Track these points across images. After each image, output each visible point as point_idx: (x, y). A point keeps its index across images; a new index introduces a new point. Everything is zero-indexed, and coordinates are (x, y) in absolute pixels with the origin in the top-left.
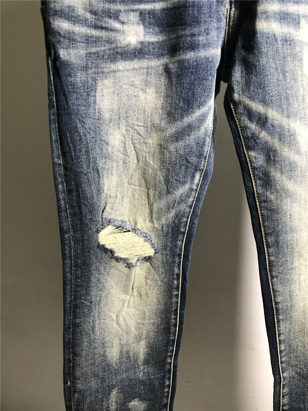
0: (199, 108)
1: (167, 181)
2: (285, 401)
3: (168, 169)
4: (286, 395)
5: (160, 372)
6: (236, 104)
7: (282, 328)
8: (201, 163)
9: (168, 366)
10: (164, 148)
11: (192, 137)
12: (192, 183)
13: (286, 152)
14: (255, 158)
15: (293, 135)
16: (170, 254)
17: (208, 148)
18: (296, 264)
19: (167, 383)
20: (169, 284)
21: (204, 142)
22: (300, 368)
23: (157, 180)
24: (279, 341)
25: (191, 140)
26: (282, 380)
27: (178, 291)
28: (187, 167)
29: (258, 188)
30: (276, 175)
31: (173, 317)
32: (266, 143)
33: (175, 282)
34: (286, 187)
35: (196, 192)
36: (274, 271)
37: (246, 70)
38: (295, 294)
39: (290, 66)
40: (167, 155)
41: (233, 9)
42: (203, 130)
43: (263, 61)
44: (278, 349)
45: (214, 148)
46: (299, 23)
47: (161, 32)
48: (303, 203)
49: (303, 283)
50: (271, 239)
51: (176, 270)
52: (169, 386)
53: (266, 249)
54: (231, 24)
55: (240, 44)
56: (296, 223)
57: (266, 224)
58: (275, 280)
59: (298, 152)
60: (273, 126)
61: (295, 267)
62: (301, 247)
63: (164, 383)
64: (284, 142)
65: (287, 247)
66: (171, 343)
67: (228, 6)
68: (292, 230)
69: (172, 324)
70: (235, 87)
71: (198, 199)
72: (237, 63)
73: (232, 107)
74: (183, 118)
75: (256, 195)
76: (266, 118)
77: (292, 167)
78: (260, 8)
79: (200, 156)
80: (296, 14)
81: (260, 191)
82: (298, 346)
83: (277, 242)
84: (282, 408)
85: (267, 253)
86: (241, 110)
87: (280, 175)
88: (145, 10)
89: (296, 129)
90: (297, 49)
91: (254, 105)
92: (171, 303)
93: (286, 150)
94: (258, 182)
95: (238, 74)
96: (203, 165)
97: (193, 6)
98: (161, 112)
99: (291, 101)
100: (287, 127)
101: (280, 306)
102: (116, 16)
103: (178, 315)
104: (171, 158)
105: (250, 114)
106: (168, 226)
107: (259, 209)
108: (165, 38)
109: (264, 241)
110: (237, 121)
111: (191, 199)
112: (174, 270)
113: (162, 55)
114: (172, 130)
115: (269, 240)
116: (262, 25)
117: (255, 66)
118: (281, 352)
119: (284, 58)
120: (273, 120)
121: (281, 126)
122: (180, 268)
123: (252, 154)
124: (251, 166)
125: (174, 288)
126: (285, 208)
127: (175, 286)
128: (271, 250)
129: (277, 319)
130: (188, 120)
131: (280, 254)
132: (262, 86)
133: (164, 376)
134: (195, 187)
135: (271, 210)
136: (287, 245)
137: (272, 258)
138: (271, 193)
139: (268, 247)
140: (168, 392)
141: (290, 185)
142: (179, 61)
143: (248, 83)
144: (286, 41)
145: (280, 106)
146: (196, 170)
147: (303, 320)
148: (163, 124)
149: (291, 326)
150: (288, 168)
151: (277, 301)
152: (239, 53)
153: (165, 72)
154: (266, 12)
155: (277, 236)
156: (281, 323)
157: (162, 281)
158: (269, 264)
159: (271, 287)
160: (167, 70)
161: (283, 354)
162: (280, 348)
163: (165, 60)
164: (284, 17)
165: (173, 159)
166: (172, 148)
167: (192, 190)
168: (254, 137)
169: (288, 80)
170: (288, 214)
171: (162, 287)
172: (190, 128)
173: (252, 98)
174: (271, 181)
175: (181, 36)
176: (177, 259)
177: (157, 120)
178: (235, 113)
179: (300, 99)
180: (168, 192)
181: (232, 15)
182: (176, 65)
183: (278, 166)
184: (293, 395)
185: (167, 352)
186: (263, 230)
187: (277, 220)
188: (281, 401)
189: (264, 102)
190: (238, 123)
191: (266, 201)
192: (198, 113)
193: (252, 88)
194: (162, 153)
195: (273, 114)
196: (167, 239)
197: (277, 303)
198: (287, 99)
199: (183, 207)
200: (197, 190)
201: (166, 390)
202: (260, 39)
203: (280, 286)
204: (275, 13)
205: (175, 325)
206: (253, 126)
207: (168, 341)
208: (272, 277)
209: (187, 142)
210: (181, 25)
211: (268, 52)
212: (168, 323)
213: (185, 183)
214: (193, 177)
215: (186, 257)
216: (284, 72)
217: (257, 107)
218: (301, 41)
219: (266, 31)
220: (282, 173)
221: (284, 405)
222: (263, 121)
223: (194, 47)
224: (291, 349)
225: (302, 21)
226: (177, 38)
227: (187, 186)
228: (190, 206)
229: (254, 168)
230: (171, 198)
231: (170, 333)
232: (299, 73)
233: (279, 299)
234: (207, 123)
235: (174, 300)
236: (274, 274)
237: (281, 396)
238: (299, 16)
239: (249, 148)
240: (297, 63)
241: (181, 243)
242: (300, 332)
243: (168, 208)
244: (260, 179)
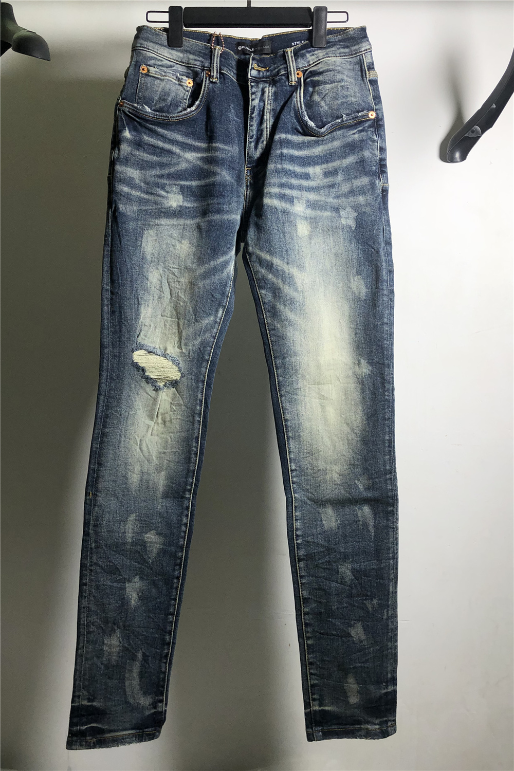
0: (223, 256)
1: (195, 312)
2: (298, 525)
3: (197, 301)
4: (299, 520)
5: (178, 509)
6: (250, 254)
7: (291, 446)
8: (224, 300)
9: (186, 502)
10: (194, 285)
11: (217, 277)
12: (216, 316)
13: (287, 290)
14: (265, 295)
15: (291, 277)
16: (195, 379)
17: (229, 289)
18: (300, 385)
19: (185, 520)
20: (192, 408)
21: (226, 283)
22: (311, 493)
23: (187, 311)
24: (290, 459)
25: (216, 279)
26: (294, 499)
27: (200, 418)
28: (212, 301)
29: (268, 320)
30: (281, 307)
31: (194, 445)
32: (273, 283)
33: (198, 408)
34: (288, 317)
35: (219, 325)
36: (282, 390)
37: (257, 230)
38: (301, 414)
39: (287, 229)
40: (197, 290)
41: (249, 190)
42: (225, 273)
43: (269, 224)
44: (289, 467)
45: (235, 292)
46: (293, 202)
47: (196, 201)
48: (303, 332)
49: (308, 404)
50: (279, 361)
51: (199, 395)
52: (186, 525)
53: (275, 370)
54: (247, 200)
55: (253, 213)
56: (298, 348)
57: (275, 348)
58: (284, 398)
59: (296, 290)
60: (277, 270)
61: (299, 387)
62: (303, 369)
63: (182, 520)
64: (285, 282)
65: (292, 368)
66: (191, 474)
67: (245, 188)
68: (295, 354)
69: (192, 453)
70: (250, 242)
71: (221, 332)
72: (251, 225)
73: (248, 257)
74: (210, 262)
75: (266, 325)
76: (272, 264)
77: (292, 302)
78: (266, 190)
79: (223, 294)
80: (291, 196)
81: (269, 321)
82: (307, 468)
83: (284, 364)
84: (296, 533)
85: (277, 374)
86: (254, 258)
87: (283, 308)
88: (184, 185)
89: (294, 273)
90: (292, 218)
91: (263, 255)
92: (193, 429)
93: (287, 288)
94: (268, 314)
95: (251, 233)
96: (226, 302)
97: (220, 185)
98: (193, 257)
99: (290, 252)
100: (287, 271)
101: (289, 424)
102: (163, 187)
103: (199, 444)
104: (199, 292)
105: (261, 261)
106: (194, 351)
107: (269, 337)
108: (198, 205)
109: (274, 363)
110: (251, 267)
111: (215, 330)
112: (197, 396)
113: (196, 217)
114: (201, 270)
115: (278, 362)
116: (267, 201)
117: (263, 227)
118: (292, 470)
119: (283, 223)
120: (277, 265)
121: (283, 271)
122: (203, 394)
123: (263, 292)
124: (262, 302)
125: (196, 414)
126: (288, 334)
127: (197, 412)
128: (279, 371)
129: (287, 436)
130: (213, 264)
131: (286, 374)
132: (268, 241)
133: (182, 513)
134: (218, 320)
135: (278, 337)
136: (292, 366)
137: (281, 378)
138: (278, 322)
139: (277, 368)
140: (185, 532)
141: (291, 315)
142: (208, 221)
143: (259, 239)
144: (284, 212)
145: (282, 257)
146: (219, 306)
147: (310, 441)
148: (194, 266)
149: (300, 446)
150: (289, 302)
151: (286, 418)
152: (253, 219)
153: (198, 228)
154: (270, 193)
155: (284, 358)
156: (291, 442)
157: (186, 406)
158: (278, 384)
159: (281, 405)
160: (199, 227)
161: (294, 474)
162: (290, 466)
163: (197, 220)
164: (282, 197)
165: (201, 293)
166: (201, 284)
167: (216, 322)
168: (264, 279)
169: (287, 239)
170: (291, 340)
171: (185, 412)
172: (215, 270)
173: (262, 250)
174: (277, 312)
175: (211, 204)
176: (200, 385)
177: (189, 263)
178: (250, 262)
179: (296, 253)
180: (196, 321)
181: (248, 194)
182: (206, 224)
183: (282, 300)
184: (305, 521)
185: (186, 484)
186: (272, 354)
187: (283, 344)
188: (294, 524)
189: (271, 253)
190: (252, 269)
191: (274, 329)
192: (222, 259)
193: (261, 243)
194: (192, 288)
195: (277, 261)
196: (193, 365)
197: (286, 420)
198: (286, 251)
199: (207, 336)
200: (220, 323)
201: (183, 528)
202: (266, 209)
203: (288, 404)
204: (276, 194)
205: (196, 454)
206: (263, 271)
207: (188, 471)
208: (281, 396)
209: (213, 280)
210: (211, 196)
211: (272, 218)
212: (190, 452)
213: (210, 315)
214: (217, 311)
215: (208, 385)
216: (284, 233)
217: (266, 256)
218: (295, 213)
219: (271, 205)
220: (285, 306)
221: (297, 530)
222: (270, 266)
223: (219, 211)
224: (301, 471)
225: (295, 201)
226: (208, 205)
227: (212, 318)
228: (213, 336)
229: (264, 303)
230: (198, 326)
231: (189, 462)
232: (295, 234)
233: (288, 417)
234: (229, 269)
235: (196, 426)
236: (282, 393)
237: (294, 519)
238: (293, 197)
239: (260, 288)
240: (294, 228)
241: (205, 370)
242: (309, 453)
243: (196, 335)
244: (269, 311)
